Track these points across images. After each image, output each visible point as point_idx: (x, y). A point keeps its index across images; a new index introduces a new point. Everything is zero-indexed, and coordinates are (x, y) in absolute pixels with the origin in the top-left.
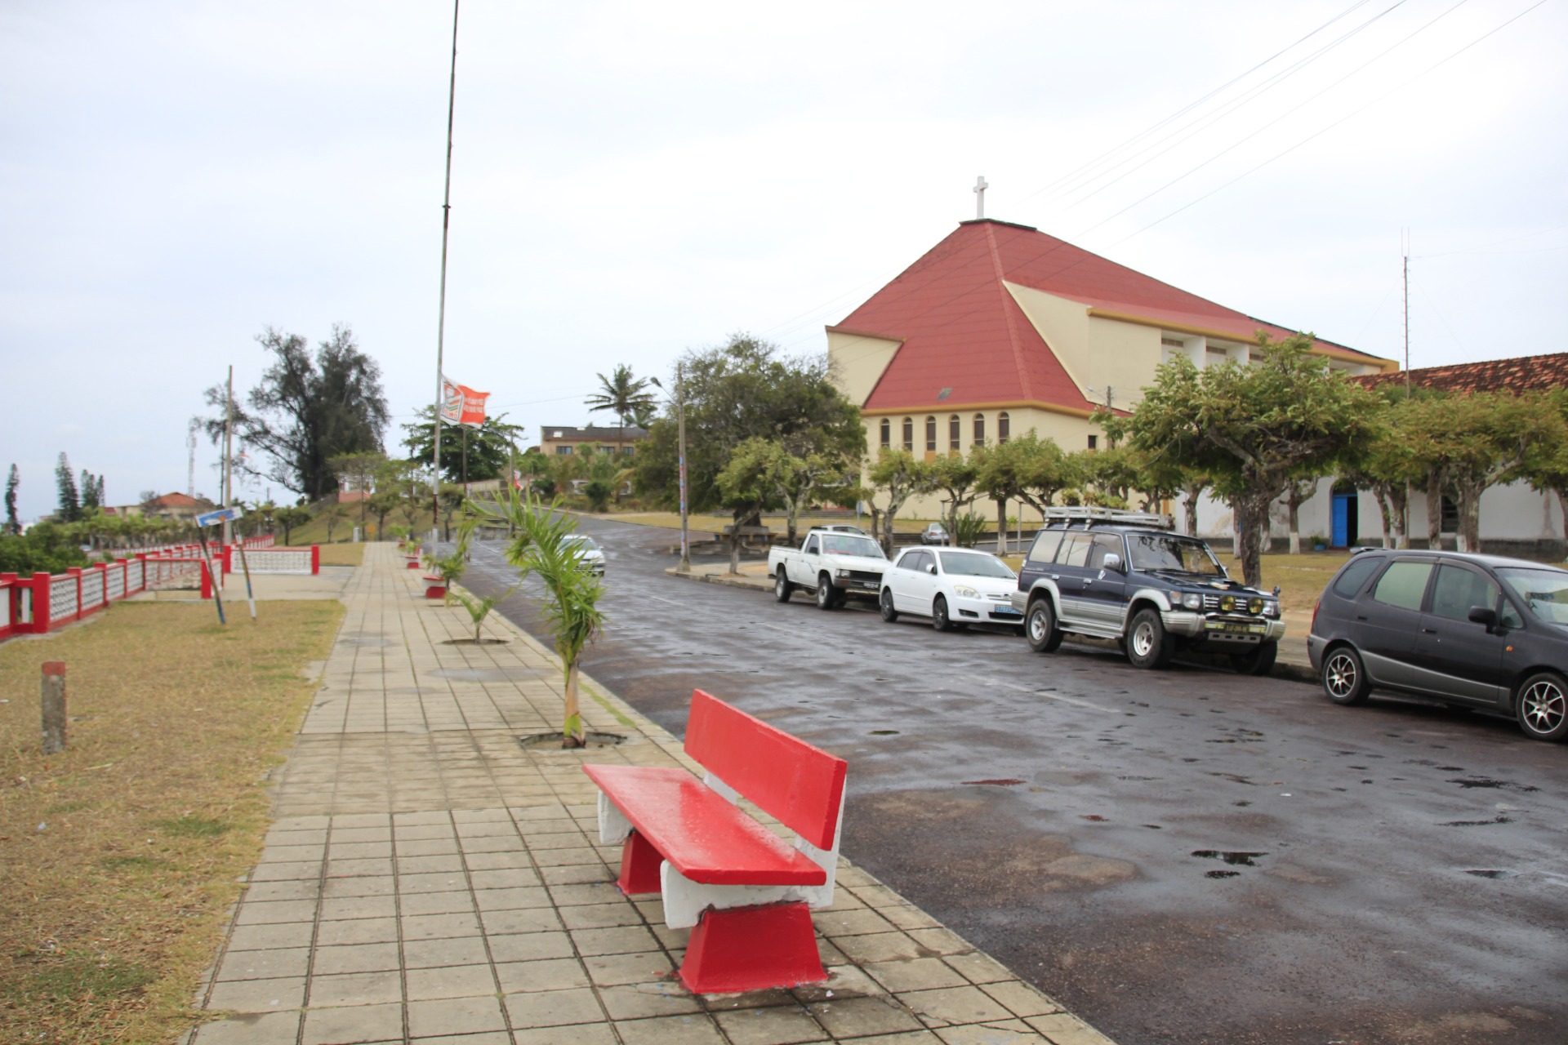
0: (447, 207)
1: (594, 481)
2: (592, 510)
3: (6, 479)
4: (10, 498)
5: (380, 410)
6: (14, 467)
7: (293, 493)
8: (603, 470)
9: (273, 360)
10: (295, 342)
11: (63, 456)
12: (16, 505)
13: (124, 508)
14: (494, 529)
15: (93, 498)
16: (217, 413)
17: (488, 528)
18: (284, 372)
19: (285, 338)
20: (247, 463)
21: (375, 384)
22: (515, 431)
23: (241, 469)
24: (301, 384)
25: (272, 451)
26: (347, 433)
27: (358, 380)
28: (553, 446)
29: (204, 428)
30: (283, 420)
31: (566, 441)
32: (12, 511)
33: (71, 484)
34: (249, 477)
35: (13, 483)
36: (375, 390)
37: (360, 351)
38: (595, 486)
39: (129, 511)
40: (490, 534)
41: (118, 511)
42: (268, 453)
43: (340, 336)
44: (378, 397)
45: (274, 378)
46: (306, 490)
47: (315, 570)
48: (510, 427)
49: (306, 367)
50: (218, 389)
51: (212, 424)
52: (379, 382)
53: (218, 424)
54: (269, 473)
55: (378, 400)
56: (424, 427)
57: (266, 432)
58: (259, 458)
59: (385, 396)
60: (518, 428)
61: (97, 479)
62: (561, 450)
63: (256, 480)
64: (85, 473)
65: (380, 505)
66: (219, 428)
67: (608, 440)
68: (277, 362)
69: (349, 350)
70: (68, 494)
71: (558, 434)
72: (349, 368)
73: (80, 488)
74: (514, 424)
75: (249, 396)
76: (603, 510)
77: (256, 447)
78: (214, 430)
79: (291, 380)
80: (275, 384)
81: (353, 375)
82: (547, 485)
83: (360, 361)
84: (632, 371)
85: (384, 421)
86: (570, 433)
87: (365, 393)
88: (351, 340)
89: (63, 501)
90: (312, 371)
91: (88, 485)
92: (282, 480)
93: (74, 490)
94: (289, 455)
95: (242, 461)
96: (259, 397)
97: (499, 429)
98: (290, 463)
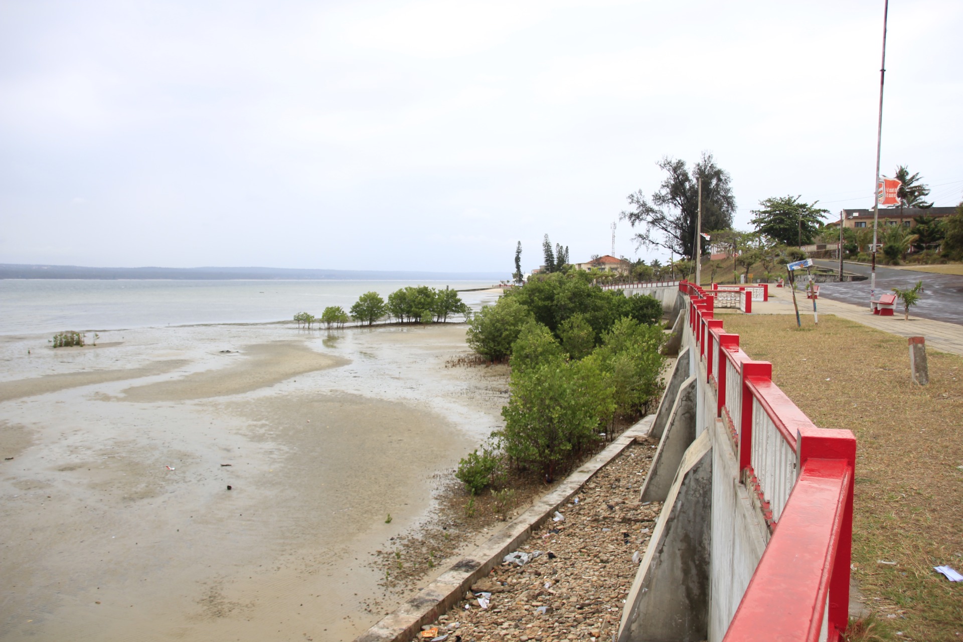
0: (883, 71)
1: (889, 245)
2: (887, 264)
3: (515, 250)
4: (517, 260)
5: (730, 204)
6: (519, 243)
7: (678, 255)
8: (895, 236)
9: (667, 175)
10: (680, 164)
11: (546, 236)
12: (520, 264)
13: (580, 265)
14: (826, 276)
15: (562, 260)
16: (634, 209)
17: (821, 275)
18: (673, 182)
19: (674, 161)
20: (650, 238)
21: (728, 187)
22: (823, 214)
23: (647, 241)
24: (684, 189)
25: (666, 230)
26: (713, 218)
27: (717, 185)
28: (853, 223)
29: (627, 218)
30: (673, 212)
31: (861, 218)
32: (518, 267)
33: (551, 251)
34: (652, 246)
35: (519, 252)
36: (728, 190)
37: (719, 166)
38: (891, 247)
39: (583, 266)
40: (822, 279)
41: (577, 267)
42: (664, 231)
43: (706, 159)
44: (729, 195)
45: (668, 186)
46: (685, 253)
47: (766, 299)
48: (818, 211)
49: (687, 179)
50: (635, 195)
51: (632, 215)
52: (730, 185)
53: (635, 215)
54: (664, 243)
55: (729, 197)
56: (765, 212)
57: (663, 218)
58: (657, 234)
59: (734, 194)
60: (825, 211)
61: (564, 248)
62: (857, 224)
63: (656, 248)
64: (558, 245)
65: (747, 261)
66: (635, 217)
67: (891, 217)
68: (669, 177)
69: (712, 167)
70: (549, 257)
71: (856, 214)
72: (711, 178)
73: (555, 255)
74: (822, 208)
75: (652, 198)
76: (896, 264)
77: (656, 228)
78: (633, 218)
79: (678, 188)
80: (668, 190)
81: (714, 182)
82: (852, 247)
83: (718, 174)
84: (907, 170)
85: (733, 210)
86: (864, 213)
87: (722, 193)
88: (713, 161)
89: (547, 261)
90: (689, 181)
91: (560, 252)
92: (671, 247)
93: (552, 255)
94: (676, 232)
95: (648, 237)
96: (659, 198)
97: (812, 212)
98: (676, 237)
